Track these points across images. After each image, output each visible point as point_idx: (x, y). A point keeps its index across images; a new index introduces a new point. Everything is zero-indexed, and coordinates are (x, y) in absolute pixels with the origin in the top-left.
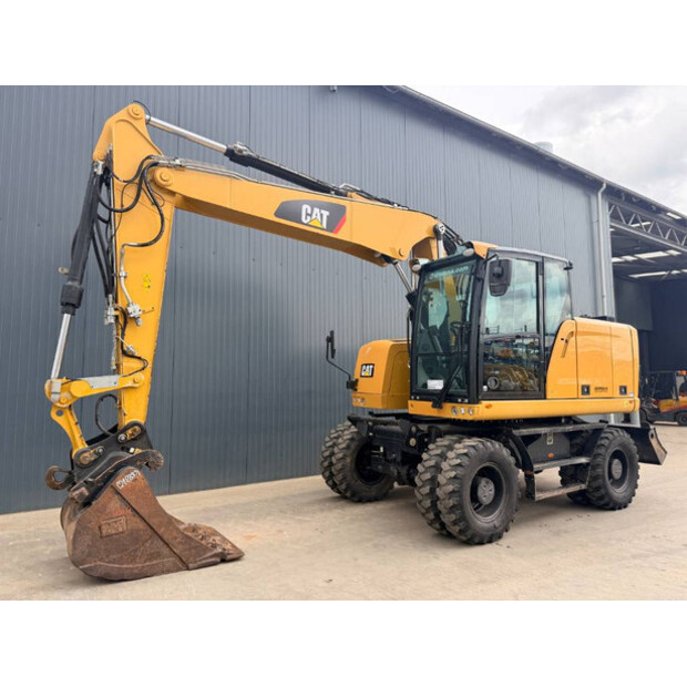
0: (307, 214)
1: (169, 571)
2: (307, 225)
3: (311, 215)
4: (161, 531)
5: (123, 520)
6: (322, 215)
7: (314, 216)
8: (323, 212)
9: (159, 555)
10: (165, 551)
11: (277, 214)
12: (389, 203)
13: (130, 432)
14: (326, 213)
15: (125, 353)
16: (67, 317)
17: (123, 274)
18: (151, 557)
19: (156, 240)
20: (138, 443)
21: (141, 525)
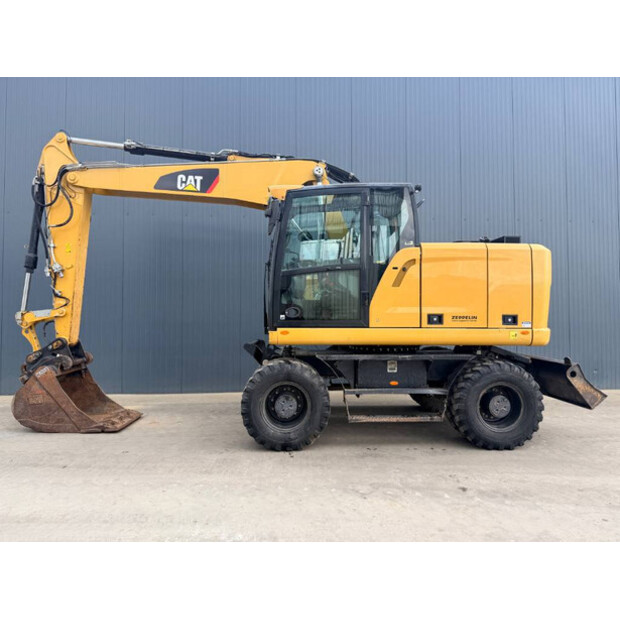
0: (182, 182)
1: (69, 432)
2: (182, 190)
3: (185, 182)
4: (64, 406)
5: (41, 396)
6: (195, 181)
7: (188, 182)
8: (196, 177)
9: (63, 421)
10: (66, 419)
11: (155, 187)
12: (271, 157)
13: (55, 344)
14: (199, 178)
15: (56, 295)
16: (28, 275)
17: (52, 245)
18: (58, 421)
19: (68, 221)
20: (62, 351)
21: (52, 401)
